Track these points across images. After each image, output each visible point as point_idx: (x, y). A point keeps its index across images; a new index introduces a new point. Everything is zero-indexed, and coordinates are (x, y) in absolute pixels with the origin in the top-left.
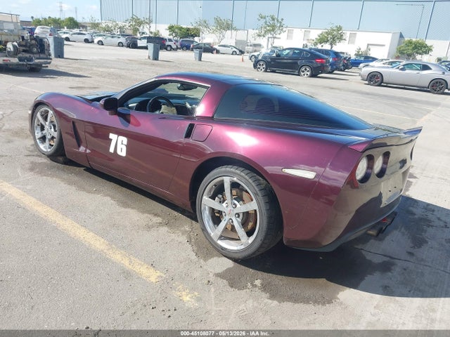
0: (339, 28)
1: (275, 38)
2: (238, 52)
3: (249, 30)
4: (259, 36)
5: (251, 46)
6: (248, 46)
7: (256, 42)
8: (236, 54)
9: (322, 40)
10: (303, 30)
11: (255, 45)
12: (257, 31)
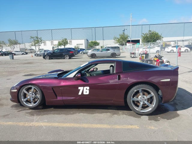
0: (66, 39)
1: (40, 45)
2: (25, 53)
3: (25, 44)
4: (32, 45)
5: (29, 50)
6: (27, 50)
7: (31, 48)
8: (24, 54)
9: (60, 44)
10: (50, 41)
11: (31, 50)
12: (31, 44)
